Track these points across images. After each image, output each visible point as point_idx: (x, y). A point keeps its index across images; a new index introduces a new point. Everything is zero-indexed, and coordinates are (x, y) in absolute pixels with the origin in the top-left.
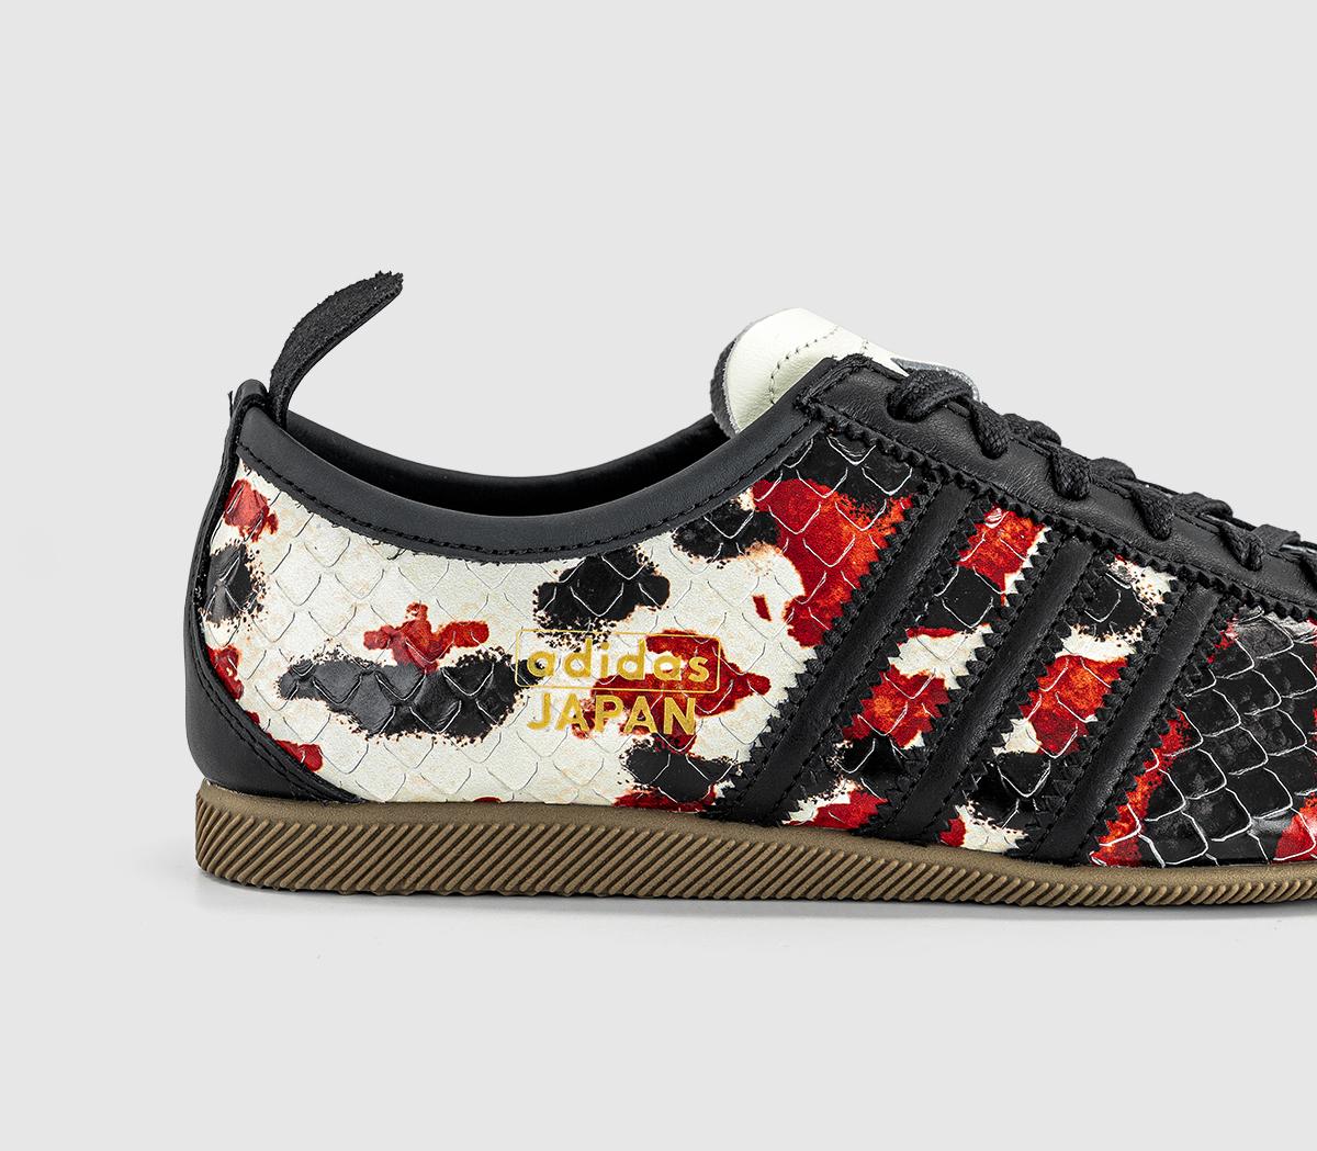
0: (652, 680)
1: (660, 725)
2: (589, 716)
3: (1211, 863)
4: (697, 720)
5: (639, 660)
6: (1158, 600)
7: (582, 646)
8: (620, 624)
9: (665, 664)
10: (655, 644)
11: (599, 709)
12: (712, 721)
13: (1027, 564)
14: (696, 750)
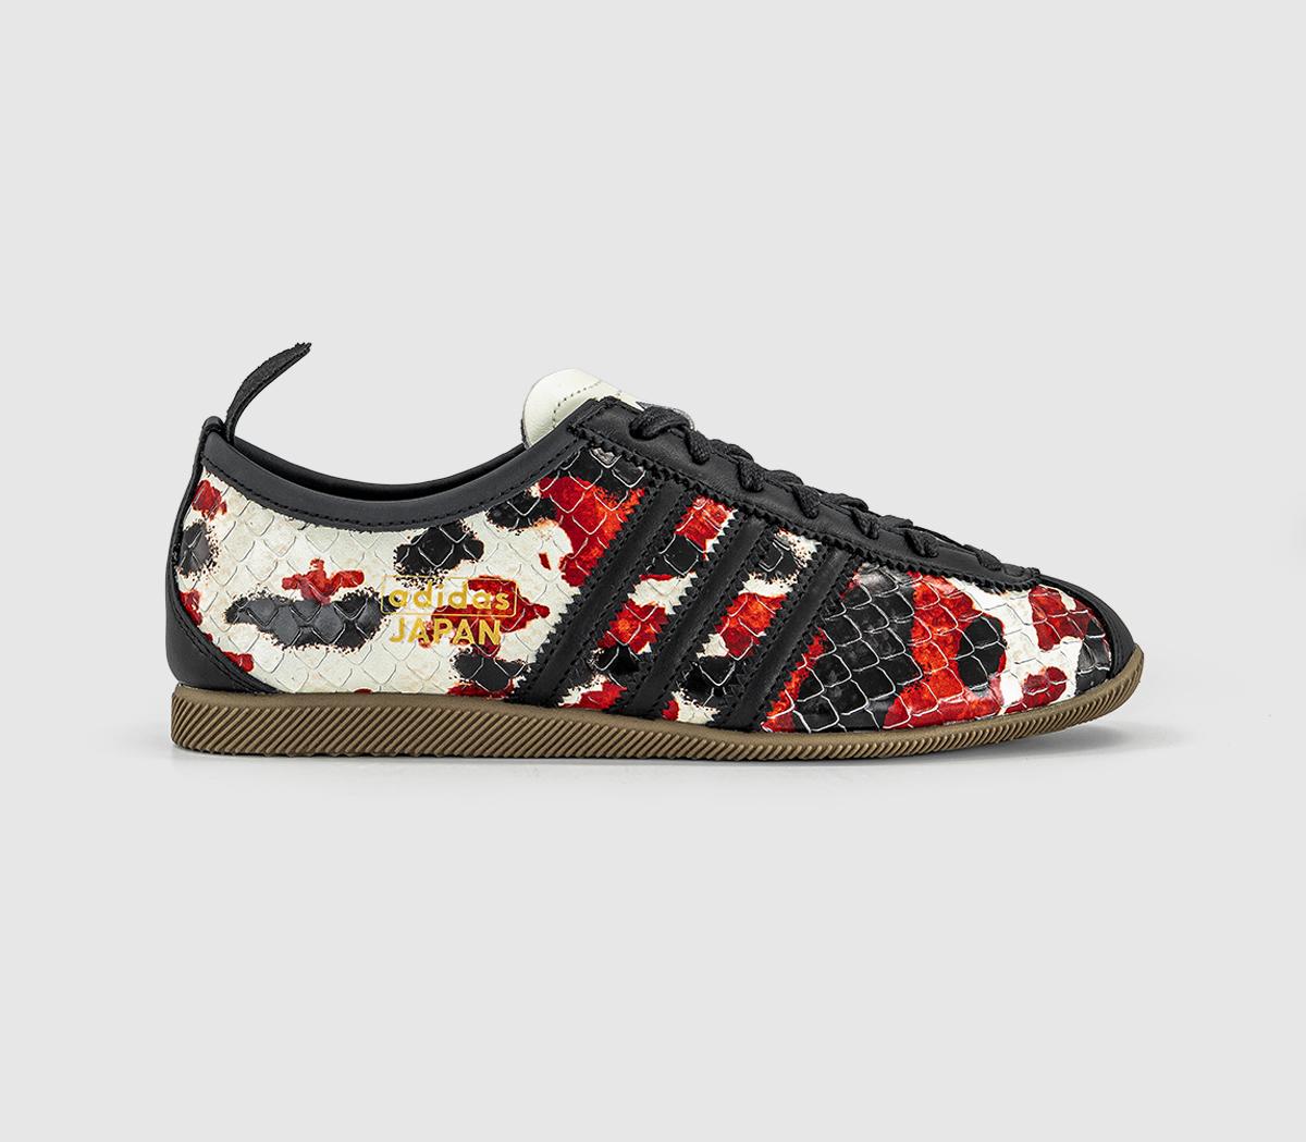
0: (471, 609)
1: (476, 638)
2: (430, 633)
3: (841, 730)
4: (502, 635)
5: (463, 595)
6: (808, 557)
7: (426, 586)
8: (451, 572)
9: (479, 598)
10: (474, 585)
11: (436, 628)
12: (511, 636)
13: (721, 533)
14: (501, 655)
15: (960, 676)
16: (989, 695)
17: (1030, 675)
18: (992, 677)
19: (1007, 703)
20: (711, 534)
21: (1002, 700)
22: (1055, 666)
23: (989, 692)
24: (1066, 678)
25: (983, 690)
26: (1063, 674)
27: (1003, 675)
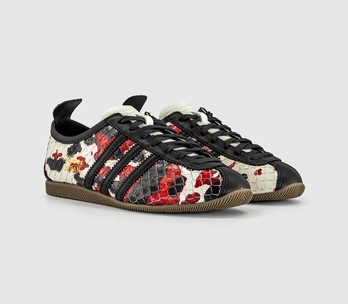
0: (76, 164)
1: (76, 172)
2: (70, 169)
3: (138, 203)
4: (80, 171)
5: (75, 160)
6: (147, 157)
7: (70, 158)
8: (75, 155)
9: (78, 161)
10: (78, 158)
11: (71, 168)
12: (82, 171)
13: (130, 149)
14: (80, 176)
15: (169, 192)
16: (176, 198)
17: (189, 194)
18: (178, 193)
19: (181, 201)
20: (127, 148)
21: (179, 200)
22: (197, 192)
23: (176, 197)
24: (200, 196)
25: (175, 197)
26: (199, 195)
27: (181, 193)
